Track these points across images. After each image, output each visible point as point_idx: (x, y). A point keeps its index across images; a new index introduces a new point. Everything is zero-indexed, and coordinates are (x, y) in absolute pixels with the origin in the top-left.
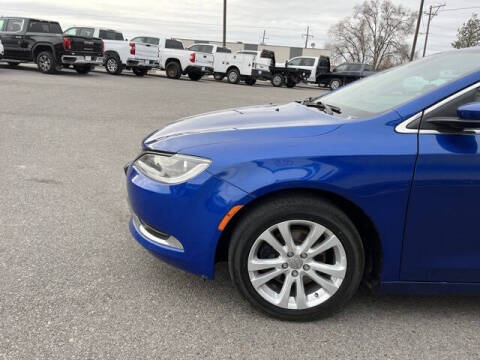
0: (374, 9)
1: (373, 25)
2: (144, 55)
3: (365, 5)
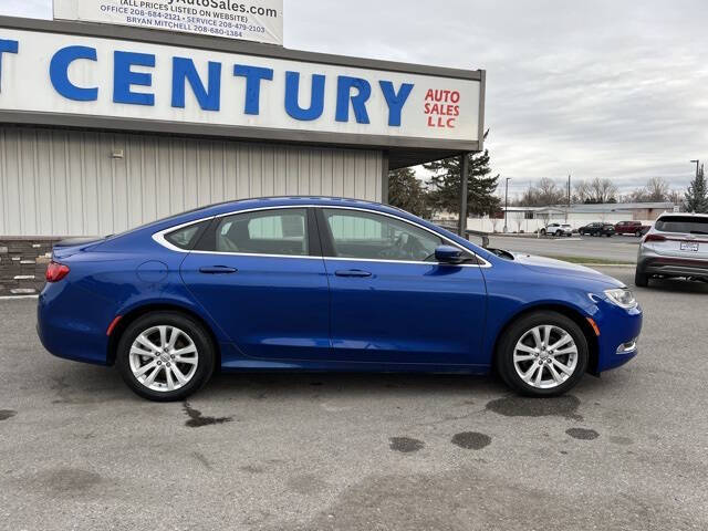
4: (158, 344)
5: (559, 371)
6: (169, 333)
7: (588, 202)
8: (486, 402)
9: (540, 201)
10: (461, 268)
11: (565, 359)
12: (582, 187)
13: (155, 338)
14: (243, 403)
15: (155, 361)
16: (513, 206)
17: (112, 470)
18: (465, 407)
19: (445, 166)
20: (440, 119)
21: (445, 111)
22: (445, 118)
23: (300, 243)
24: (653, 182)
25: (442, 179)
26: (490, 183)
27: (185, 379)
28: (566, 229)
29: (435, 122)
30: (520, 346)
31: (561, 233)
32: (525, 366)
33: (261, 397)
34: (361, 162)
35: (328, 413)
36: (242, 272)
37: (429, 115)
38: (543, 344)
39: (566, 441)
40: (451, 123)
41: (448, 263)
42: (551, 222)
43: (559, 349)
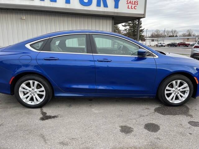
4: (30, 87)
5: (181, 96)
6: (34, 83)
7: (170, 36)
8: (154, 108)
9: (156, 36)
10: (146, 58)
11: (184, 92)
12: (168, 32)
13: (28, 85)
14: (63, 109)
15: (29, 94)
16: (148, 38)
17: (6, 143)
18: (146, 111)
19: (129, 26)
20: (132, 6)
21: (133, 3)
22: (133, 6)
23: (83, 49)
24: (188, 31)
25: (127, 29)
26: (142, 31)
27: (41, 100)
28: (164, 45)
29: (130, 7)
30: (167, 88)
31: (162, 46)
32: (169, 95)
33: (70, 106)
34: (105, 21)
35: (95, 114)
36: (60, 60)
37: (128, 5)
38: (176, 87)
39: (190, 128)
40: (135, 8)
41: (141, 56)
42: (160, 42)
43: (182, 89)
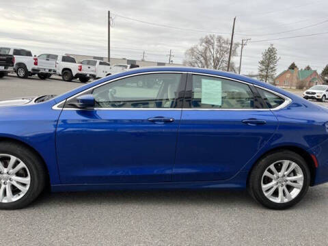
0: (212, 41)
1: (212, 50)
2: (44, 66)
3: (206, 38)
